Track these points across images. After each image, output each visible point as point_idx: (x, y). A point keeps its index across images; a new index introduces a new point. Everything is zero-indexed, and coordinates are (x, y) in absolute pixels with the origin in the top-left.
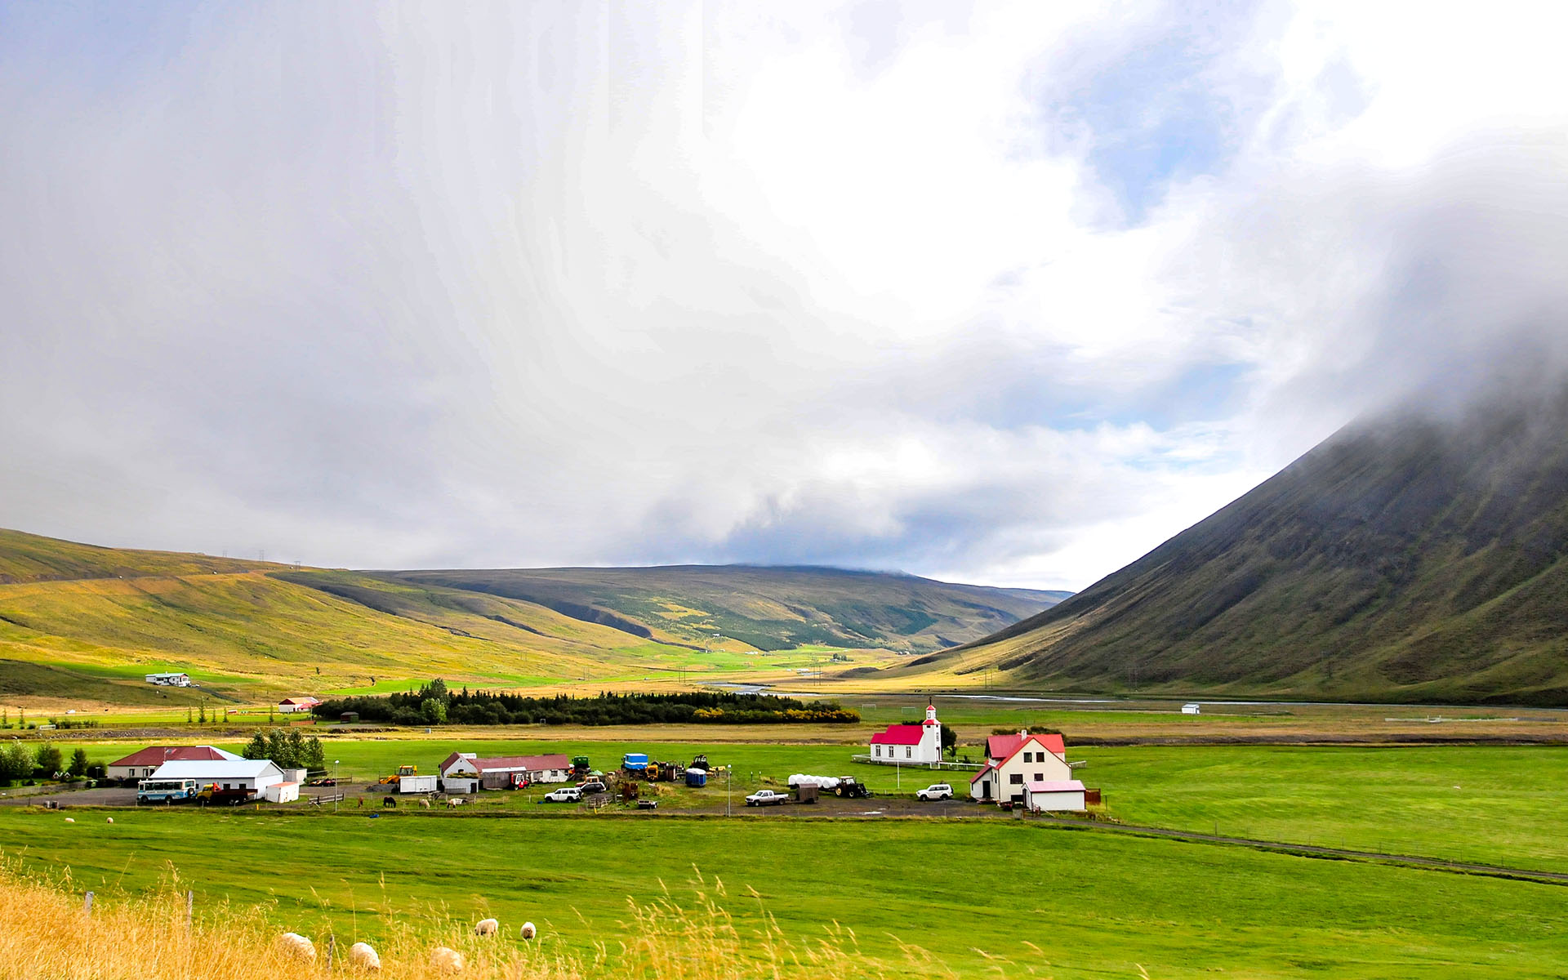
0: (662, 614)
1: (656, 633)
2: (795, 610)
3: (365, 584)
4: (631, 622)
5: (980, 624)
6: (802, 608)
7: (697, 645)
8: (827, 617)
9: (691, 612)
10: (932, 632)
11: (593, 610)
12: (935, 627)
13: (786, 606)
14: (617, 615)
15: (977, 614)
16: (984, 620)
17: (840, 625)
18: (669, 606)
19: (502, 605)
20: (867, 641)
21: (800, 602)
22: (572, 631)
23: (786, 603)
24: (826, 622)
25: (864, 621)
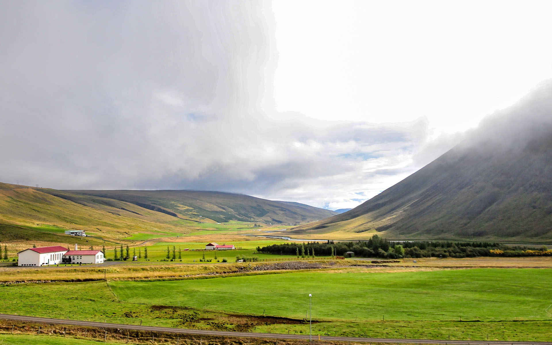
0: (177, 208)
1: (179, 215)
2: (220, 207)
3: (74, 196)
4: (168, 211)
5: (283, 213)
6: (222, 206)
7: (196, 220)
8: (232, 210)
9: (187, 208)
10: (268, 216)
11: (153, 206)
12: (268, 214)
13: (217, 206)
14: (162, 208)
15: (279, 210)
16: (284, 212)
17: (237, 213)
18: (179, 205)
19: (122, 204)
20: (249, 219)
21: (221, 204)
22: (151, 214)
23: (217, 205)
24: (232, 212)
25: (244, 212)
